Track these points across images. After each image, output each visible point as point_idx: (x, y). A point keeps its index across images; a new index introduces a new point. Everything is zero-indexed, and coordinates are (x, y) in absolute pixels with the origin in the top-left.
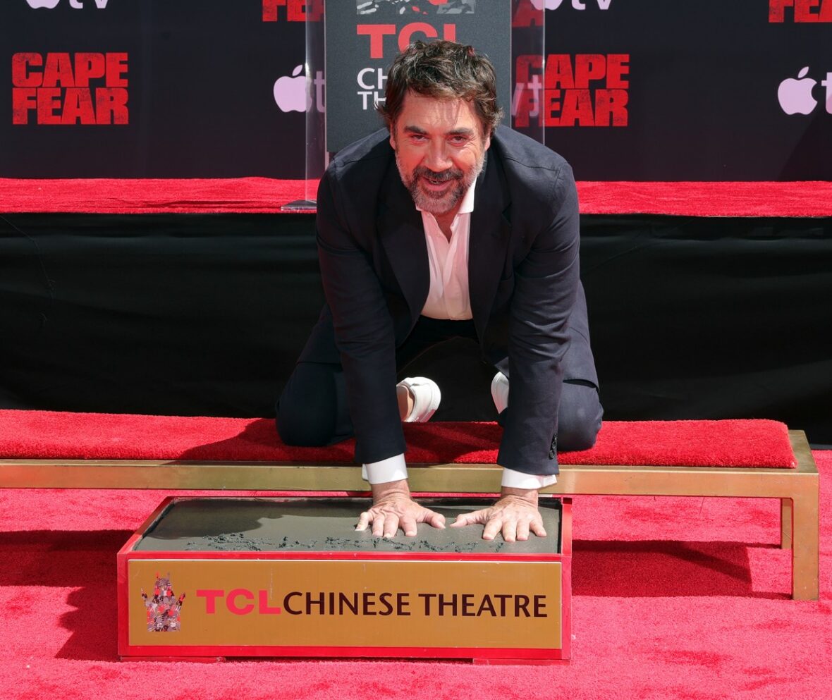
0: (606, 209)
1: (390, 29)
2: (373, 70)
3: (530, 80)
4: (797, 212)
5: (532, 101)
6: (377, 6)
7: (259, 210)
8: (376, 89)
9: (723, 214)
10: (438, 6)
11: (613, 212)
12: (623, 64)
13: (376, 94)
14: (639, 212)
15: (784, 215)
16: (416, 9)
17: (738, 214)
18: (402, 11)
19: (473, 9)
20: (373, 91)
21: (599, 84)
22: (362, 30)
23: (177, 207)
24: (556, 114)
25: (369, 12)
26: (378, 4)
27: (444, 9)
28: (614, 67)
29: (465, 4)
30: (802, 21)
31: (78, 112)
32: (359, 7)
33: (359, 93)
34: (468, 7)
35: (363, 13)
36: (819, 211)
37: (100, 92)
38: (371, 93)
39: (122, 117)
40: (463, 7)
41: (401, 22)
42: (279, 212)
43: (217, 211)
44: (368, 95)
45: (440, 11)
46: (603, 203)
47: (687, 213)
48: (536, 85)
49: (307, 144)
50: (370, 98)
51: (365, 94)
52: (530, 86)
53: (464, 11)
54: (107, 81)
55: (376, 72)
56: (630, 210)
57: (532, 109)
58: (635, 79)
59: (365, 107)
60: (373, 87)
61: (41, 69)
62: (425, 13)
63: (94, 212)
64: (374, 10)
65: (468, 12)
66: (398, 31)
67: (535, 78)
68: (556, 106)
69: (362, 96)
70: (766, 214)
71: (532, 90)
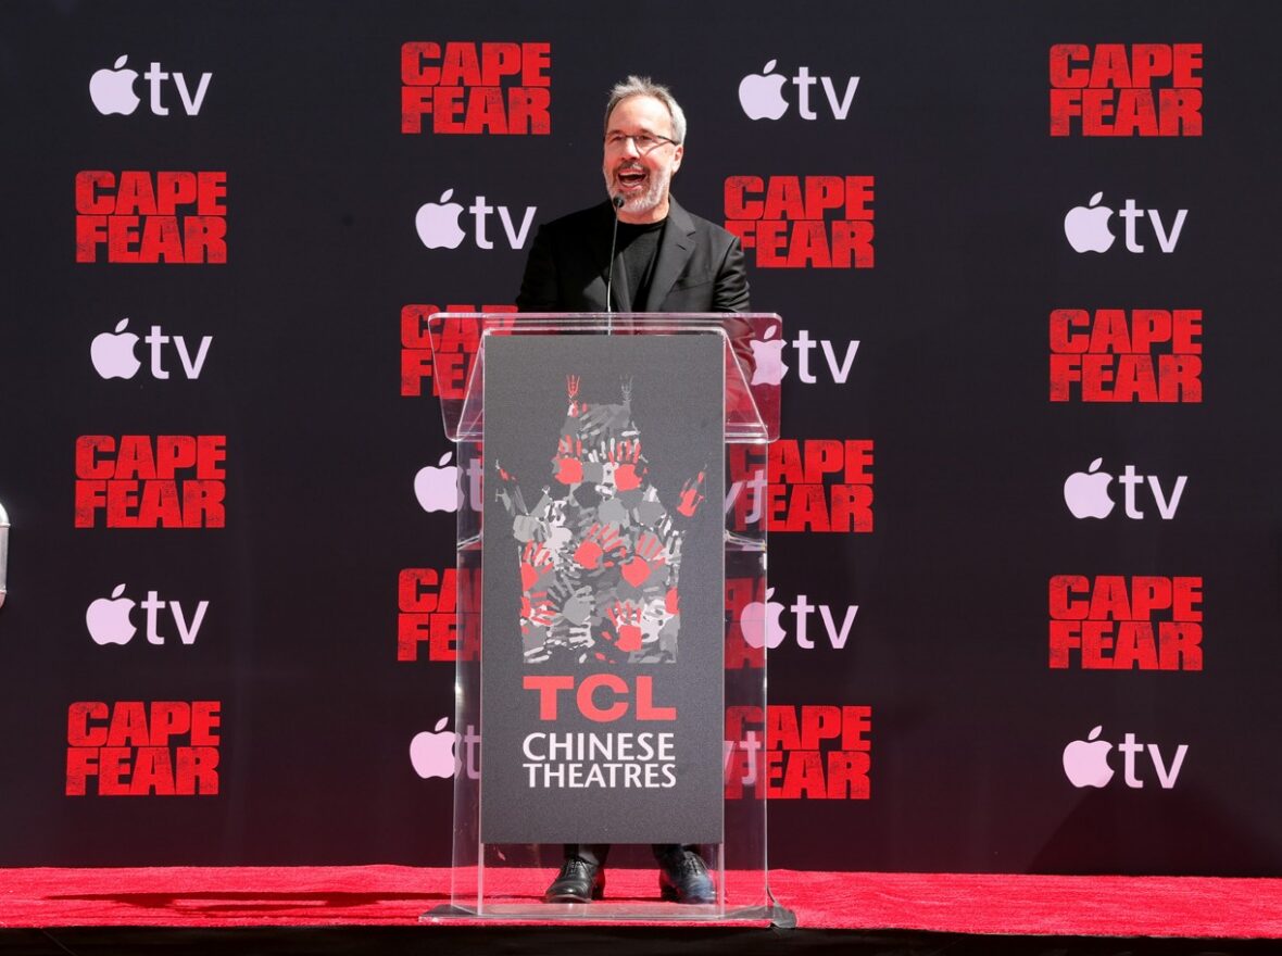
0: (848, 922)
1: (567, 682)
2: (543, 736)
3: (744, 738)
4: (1099, 930)
5: (746, 765)
6: (549, 652)
7: (389, 922)
8: (547, 761)
9: (1003, 931)
10: (628, 654)
11: (858, 926)
12: (863, 719)
13: (547, 766)
14: (892, 926)
15: (1082, 932)
16: (601, 656)
17: (1023, 931)
18: (582, 659)
19: (674, 657)
20: (543, 762)
21: (833, 744)
22: (529, 682)
23: (281, 916)
24: (776, 783)
25: (539, 660)
26: (551, 649)
27: (637, 656)
28: (851, 722)
29: (664, 651)
30: (1092, 666)
31: (153, 778)
32: (527, 654)
33: (525, 765)
34: (668, 655)
35: (532, 661)
36: (1127, 928)
37: (181, 752)
38: (540, 765)
39: (210, 786)
40: (662, 654)
41: (581, 673)
42: (416, 923)
43: (333, 922)
44: (537, 769)
45: (632, 660)
46: (844, 911)
47: (955, 929)
48: (751, 744)
49: (454, 830)
50: (540, 773)
51: (532, 767)
52: (743, 745)
53: (663, 659)
54: (192, 738)
55: (548, 738)
56: (880, 924)
57: (746, 774)
58: (877, 737)
59: (532, 784)
60: (543, 757)
61: (106, 723)
62: (612, 662)
63: (168, 925)
64: (546, 658)
65: (669, 661)
66: (577, 683)
67: (751, 735)
68: (778, 773)
69: (528, 769)
70: (1059, 931)
71: (746, 751)
